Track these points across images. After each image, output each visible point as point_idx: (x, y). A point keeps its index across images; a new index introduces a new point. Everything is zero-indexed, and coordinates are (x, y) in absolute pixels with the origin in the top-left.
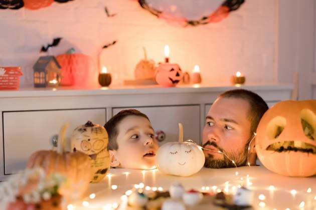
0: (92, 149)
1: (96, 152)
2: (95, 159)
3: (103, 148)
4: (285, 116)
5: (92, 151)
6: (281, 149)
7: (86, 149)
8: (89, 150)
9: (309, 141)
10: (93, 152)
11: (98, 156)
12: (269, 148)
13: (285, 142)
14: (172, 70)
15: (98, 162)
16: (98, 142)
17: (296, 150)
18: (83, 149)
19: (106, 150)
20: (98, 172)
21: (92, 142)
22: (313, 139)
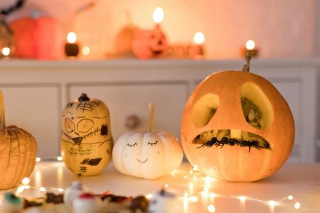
0: (76, 131)
1: (81, 135)
2: (79, 145)
3: (93, 130)
4: (218, 93)
5: (75, 133)
6: (213, 142)
7: (70, 130)
8: (72, 131)
9: (254, 130)
10: (78, 134)
11: (83, 141)
12: (198, 139)
13: (219, 131)
14: (153, 37)
15: (84, 148)
16: (84, 121)
17: (233, 142)
18: (66, 131)
19: (100, 132)
20: (84, 162)
21: (76, 121)
22: (259, 126)
